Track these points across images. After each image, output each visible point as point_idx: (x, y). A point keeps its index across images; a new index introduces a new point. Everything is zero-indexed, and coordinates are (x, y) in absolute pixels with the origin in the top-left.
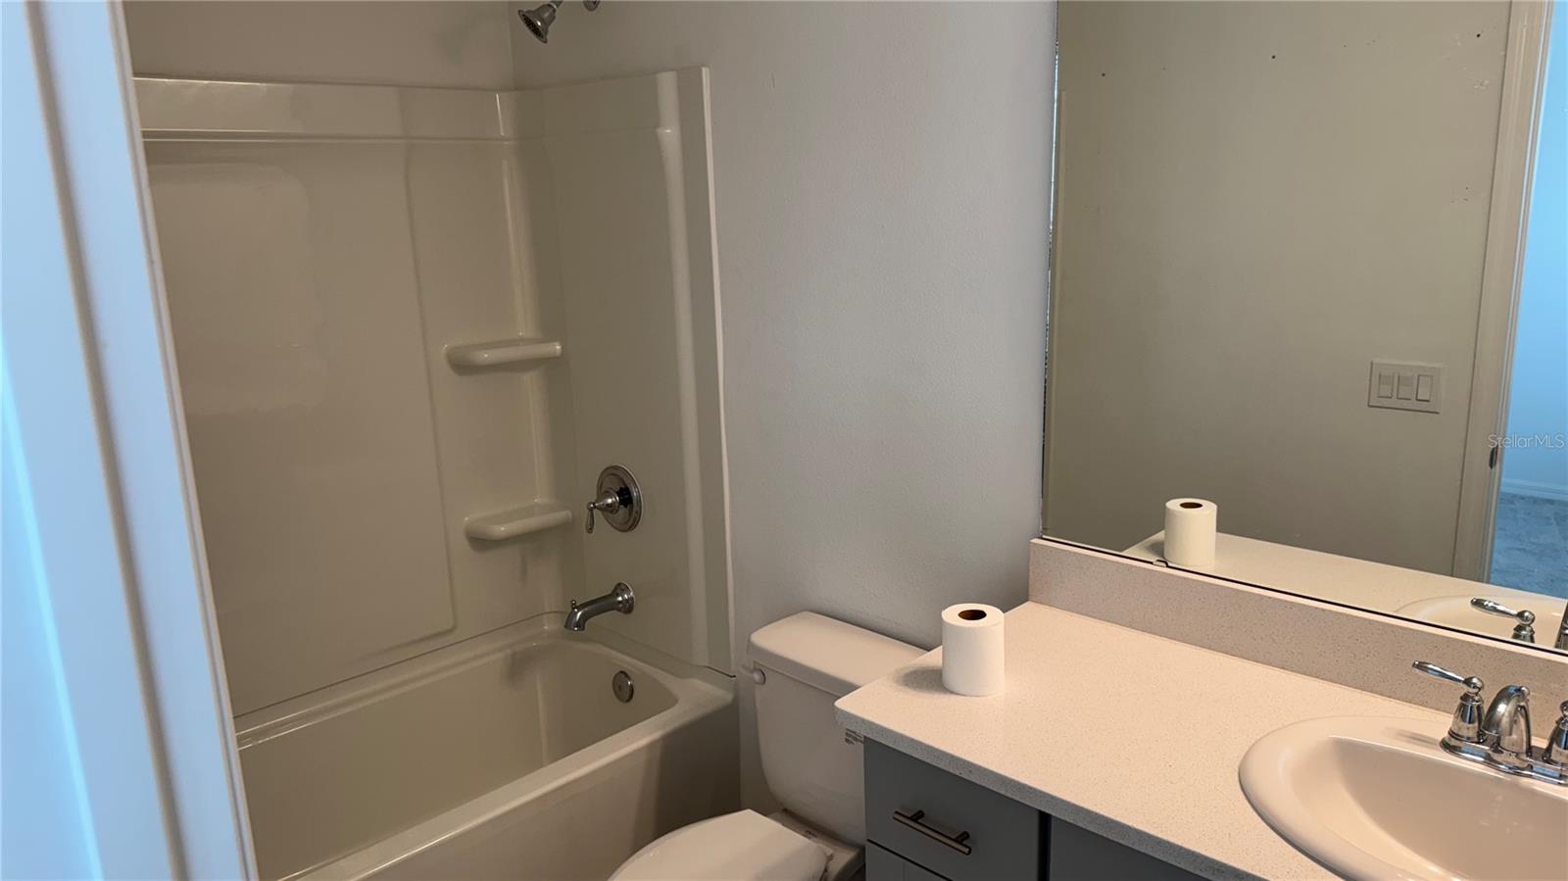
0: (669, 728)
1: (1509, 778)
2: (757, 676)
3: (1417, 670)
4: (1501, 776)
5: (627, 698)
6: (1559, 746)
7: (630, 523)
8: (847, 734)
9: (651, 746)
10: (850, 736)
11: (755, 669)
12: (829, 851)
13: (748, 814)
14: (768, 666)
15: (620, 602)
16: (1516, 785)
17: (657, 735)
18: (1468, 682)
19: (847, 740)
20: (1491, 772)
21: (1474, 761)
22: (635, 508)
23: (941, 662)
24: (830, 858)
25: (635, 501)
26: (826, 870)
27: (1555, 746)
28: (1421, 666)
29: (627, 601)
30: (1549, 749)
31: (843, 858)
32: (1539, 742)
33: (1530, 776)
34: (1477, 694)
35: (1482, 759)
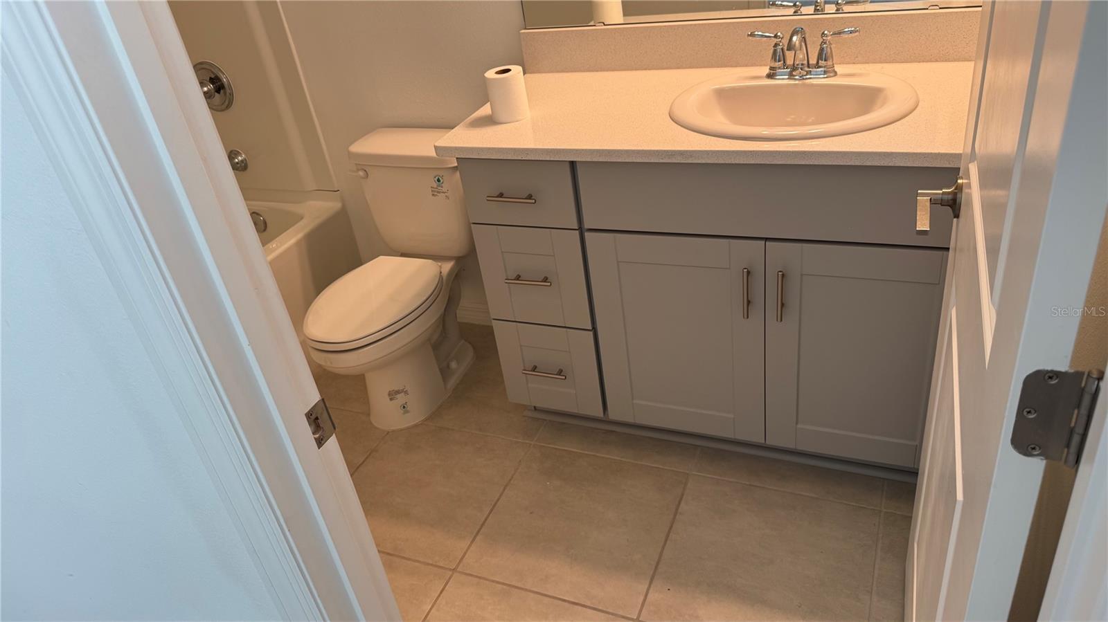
0: (307, 230)
1: (800, 82)
2: (361, 173)
3: (750, 38)
4: (797, 82)
5: (263, 228)
6: (822, 60)
7: (227, 103)
8: (432, 191)
9: (298, 244)
10: (435, 191)
11: (358, 170)
12: (440, 264)
13: (382, 259)
14: (368, 165)
15: (237, 163)
16: (804, 85)
17: (300, 236)
18: (776, 36)
19: (433, 195)
20: (792, 82)
21: (783, 79)
22: (228, 91)
23: (491, 113)
24: (440, 267)
25: (226, 86)
26: (441, 273)
27: (820, 61)
28: (752, 35)
29: (242, 161)
30: (818, 62)
31: (447, 267)
32: (813, 61)
33: (810, 78)
34: (780, 42)
35: (787, 77)
